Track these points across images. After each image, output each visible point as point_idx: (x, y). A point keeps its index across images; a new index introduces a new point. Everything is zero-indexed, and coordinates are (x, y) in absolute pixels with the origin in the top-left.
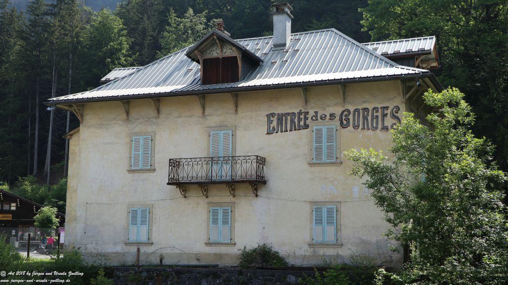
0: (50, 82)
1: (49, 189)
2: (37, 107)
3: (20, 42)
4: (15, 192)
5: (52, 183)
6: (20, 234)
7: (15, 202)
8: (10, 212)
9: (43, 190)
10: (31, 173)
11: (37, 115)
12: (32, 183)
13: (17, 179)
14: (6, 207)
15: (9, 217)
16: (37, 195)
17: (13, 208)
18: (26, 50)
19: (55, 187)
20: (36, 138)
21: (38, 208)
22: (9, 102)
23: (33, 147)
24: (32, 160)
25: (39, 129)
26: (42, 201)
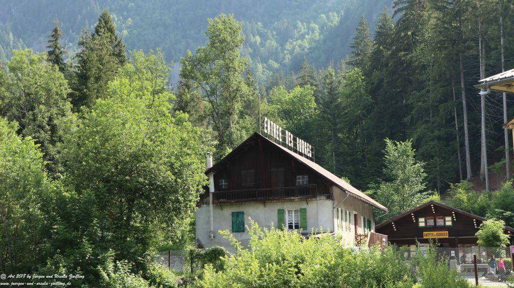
0: (476, 58)
1: (490, 197)
2: (463, 93)
3: (436, 14)
4: (448, 203)
5: (492, 189)
6: (461, 255)
7: (450, 215)
8: (444, 228)
9: (482, 198)
10: (465, 178)
11: (464, 102)
12: (467, 190)
13: (448, 186)
14: (440, 222)
15: (445, 235)
16: (476, 206)
17: (449, 223)
18: (444, 22)
19: (497, 193)
20: (466, 132)
21: (479, 222)
22: (428, 91)
23: (462, 145)
24: (464, 160)
25: (468, 120)
26: (482, 212)
